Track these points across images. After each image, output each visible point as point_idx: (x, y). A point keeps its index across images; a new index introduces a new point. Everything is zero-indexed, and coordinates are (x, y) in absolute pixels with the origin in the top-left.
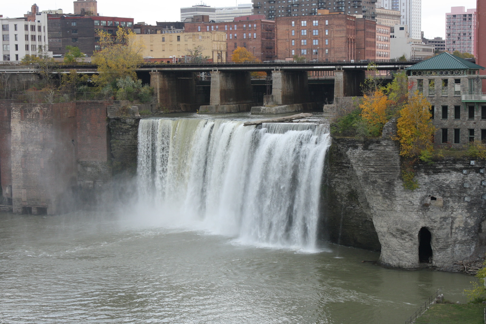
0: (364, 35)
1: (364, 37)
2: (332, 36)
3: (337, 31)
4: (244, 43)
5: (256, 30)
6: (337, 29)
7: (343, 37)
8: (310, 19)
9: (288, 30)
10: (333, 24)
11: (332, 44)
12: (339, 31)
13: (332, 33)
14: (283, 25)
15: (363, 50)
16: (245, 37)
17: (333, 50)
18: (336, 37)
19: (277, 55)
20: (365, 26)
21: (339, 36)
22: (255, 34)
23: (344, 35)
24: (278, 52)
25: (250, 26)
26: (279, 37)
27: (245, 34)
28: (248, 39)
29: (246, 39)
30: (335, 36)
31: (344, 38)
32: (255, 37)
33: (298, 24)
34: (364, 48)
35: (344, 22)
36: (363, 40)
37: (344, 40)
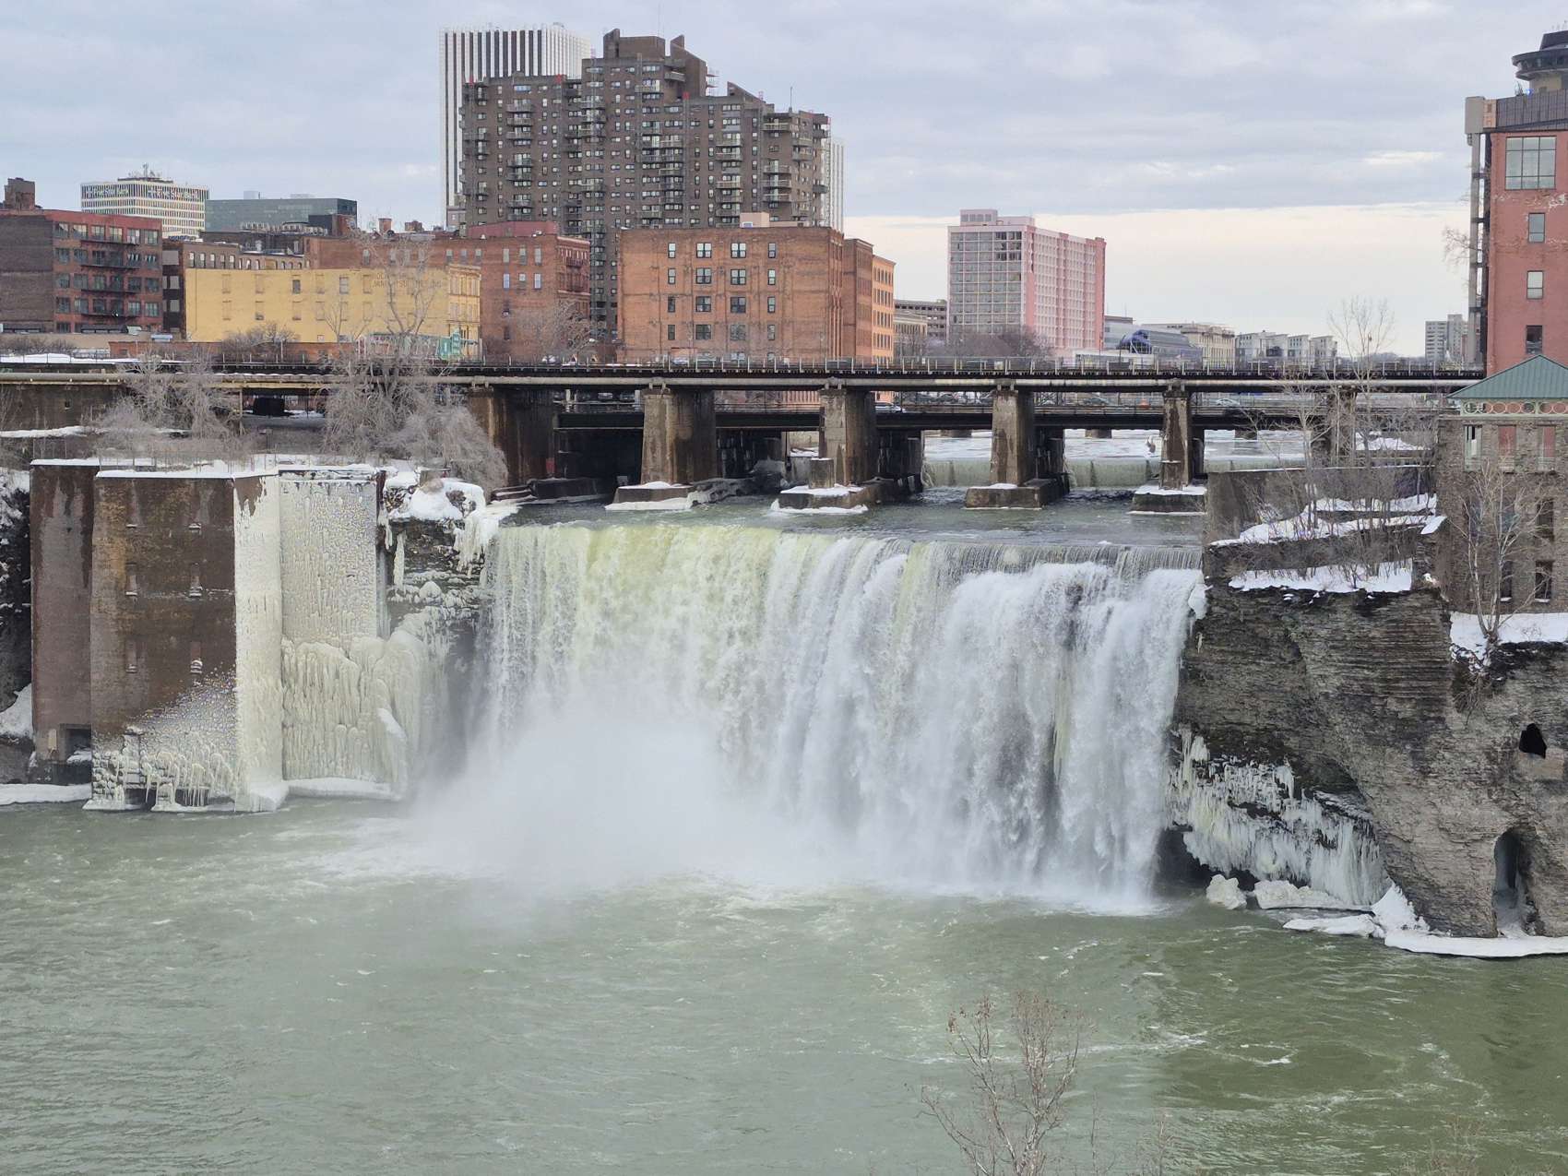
0: (852, 287)
1: (852, 292)
2: (788, 288)
3: (802, 274)
4: (507, 303)
5: (540, 265)
6: (802, 269)
7: (820, 292)
8: (721, 237)
9: (658, 268)
10: (791, 255)
11: (788, 311)
12: (808, 274)
13: (789, 279)
14: (643, 255)
15: (852, 327)
16: (507, 285)
17: (790, 328)
18: (799, 292)
19: (623, 338)
20: (855, 262)
21: (808, 288)
22: (538, 277)
23: (823, 287)
24: (627, 331)
25: (523, 252)
26: (629, 287)
27: (506, 277)
28: (520, 289)
29: (510, 290)
30: (796, 287)
31: (822, 295)
32: (538, 285)
33: (688, 251)
34: (855, 325)
35: (823, 249)
36: (852, 301)
37: (821, 300)
